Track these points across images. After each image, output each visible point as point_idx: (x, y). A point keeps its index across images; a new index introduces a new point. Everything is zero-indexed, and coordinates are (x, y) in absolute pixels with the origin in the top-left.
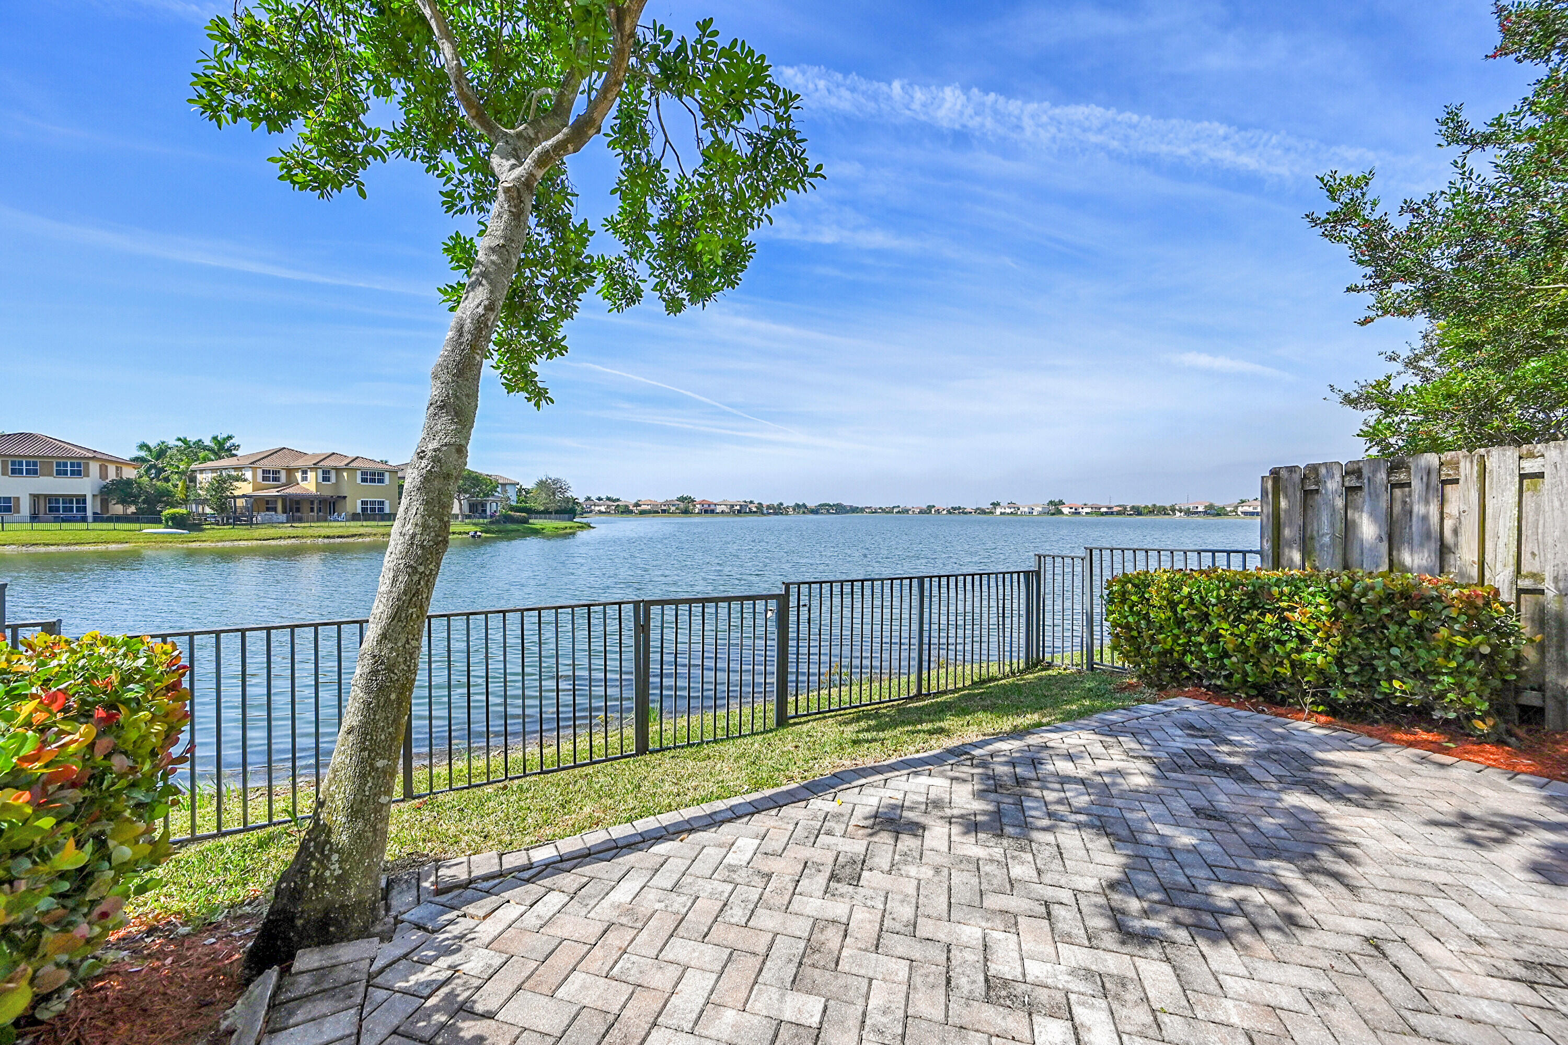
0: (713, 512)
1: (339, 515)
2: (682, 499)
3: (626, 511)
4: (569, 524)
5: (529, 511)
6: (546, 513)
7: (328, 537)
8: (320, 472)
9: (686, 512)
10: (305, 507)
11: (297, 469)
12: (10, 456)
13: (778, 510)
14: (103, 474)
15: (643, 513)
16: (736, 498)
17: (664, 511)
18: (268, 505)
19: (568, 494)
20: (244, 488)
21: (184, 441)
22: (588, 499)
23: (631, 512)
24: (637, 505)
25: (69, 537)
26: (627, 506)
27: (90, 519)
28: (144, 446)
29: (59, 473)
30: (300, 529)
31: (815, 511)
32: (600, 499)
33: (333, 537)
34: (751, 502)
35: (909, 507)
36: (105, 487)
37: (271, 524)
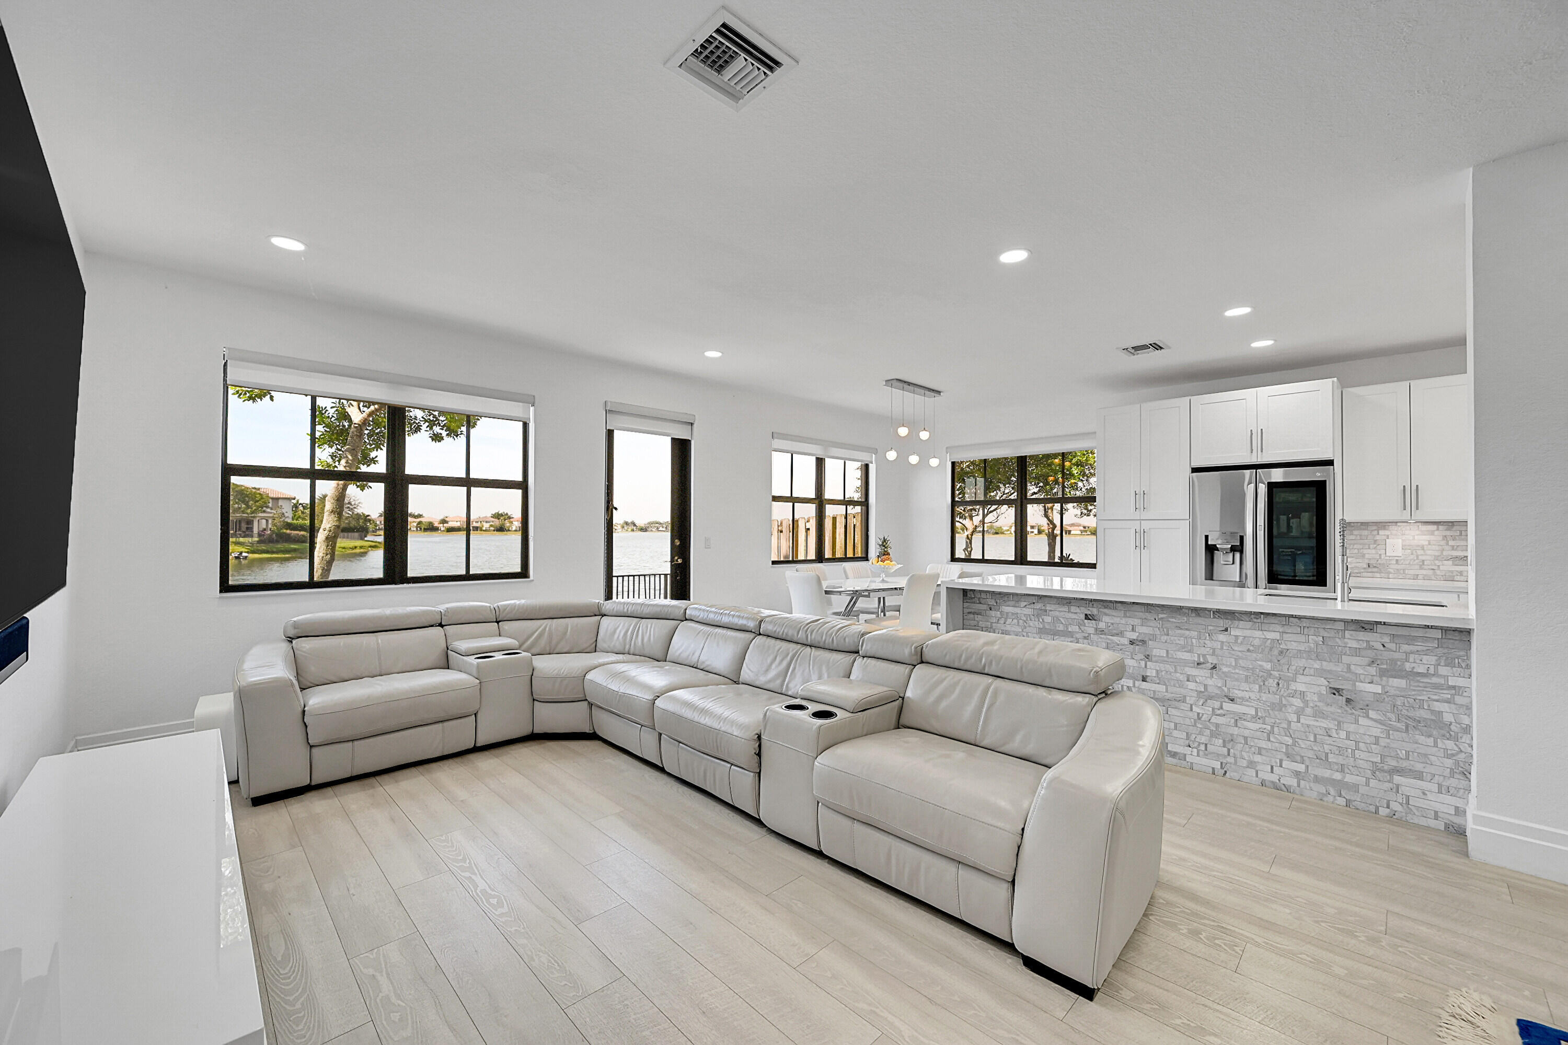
2: (497, 516)
4: (359, 543)
9: (501, 529)
15: (451, 530)
19: (359, 511)
23: (436, 529)
24: (444, 521)
26: (431, 523)
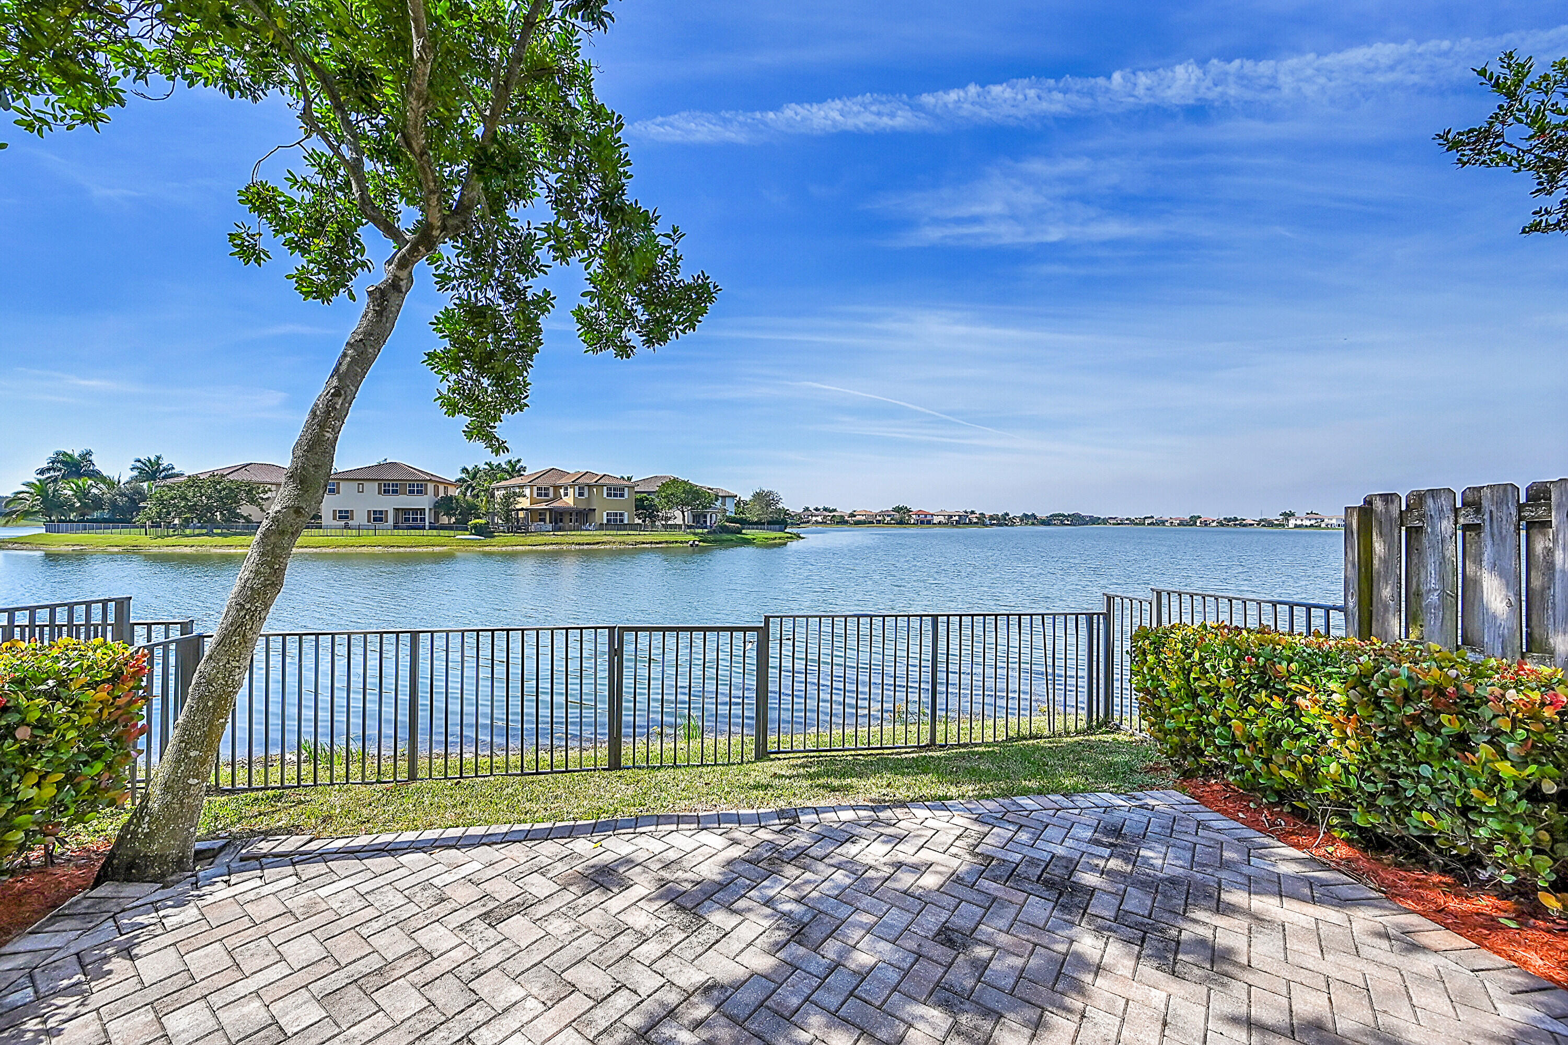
0: (929, 522)
1: (590, 525)
2: (898, 510)
3: (842, 521)
4: (780, 534)
5: (745, 523)
6: (759, 524)
7: (579, 544)
8: (577, 487)
9: (901, 522)
10: (566, 518)
11: (561, 487)
12: (383, 480)
13: (1003, 521)
14: (436, 493)
15: (858, 523)
16: (956, 508)
17: (879, 522)
18: (539, 515)
19: (780, 506)
20: (524, 503)
21: (489, 464)
22: (807, 509)
23: (847, 522)
24: (852, 515)
25: (412, 540)
26: (842, 517)
27: (427, 528)
28: (465, 470)
29: (411, 492)
30: (560, 537)
31: (1046, 522)
32: (817, 509)
33: (583, 544)
34: (973, 512)
35: (1165, 518)
36: (437, 502)
37: (539, 532)
